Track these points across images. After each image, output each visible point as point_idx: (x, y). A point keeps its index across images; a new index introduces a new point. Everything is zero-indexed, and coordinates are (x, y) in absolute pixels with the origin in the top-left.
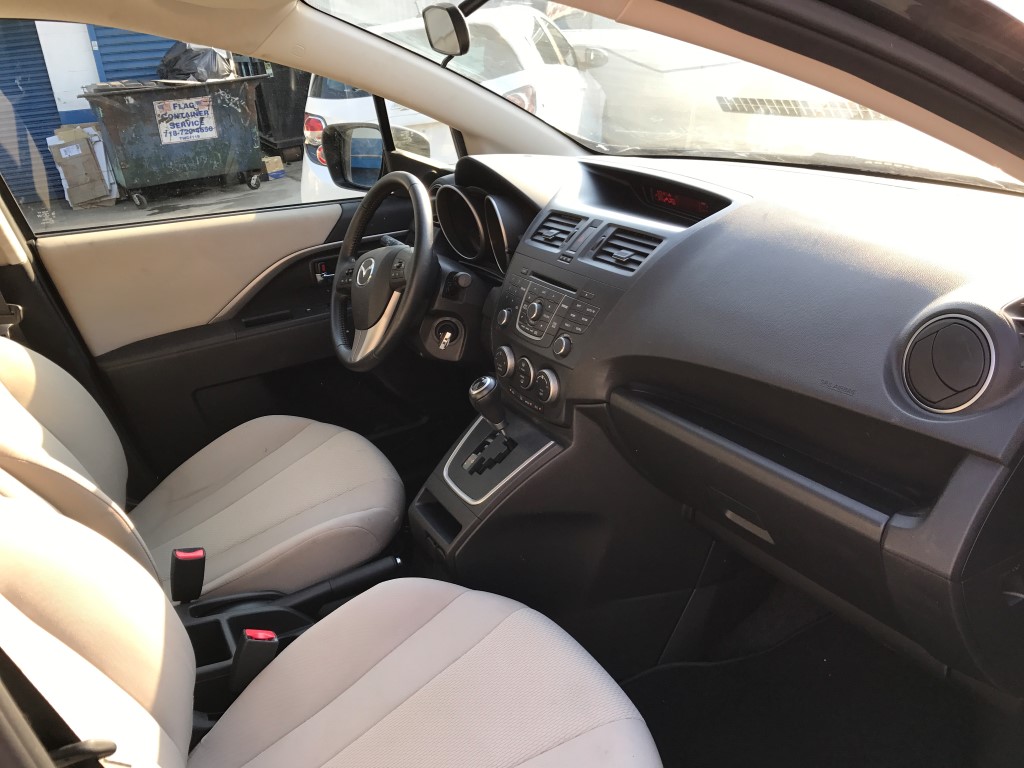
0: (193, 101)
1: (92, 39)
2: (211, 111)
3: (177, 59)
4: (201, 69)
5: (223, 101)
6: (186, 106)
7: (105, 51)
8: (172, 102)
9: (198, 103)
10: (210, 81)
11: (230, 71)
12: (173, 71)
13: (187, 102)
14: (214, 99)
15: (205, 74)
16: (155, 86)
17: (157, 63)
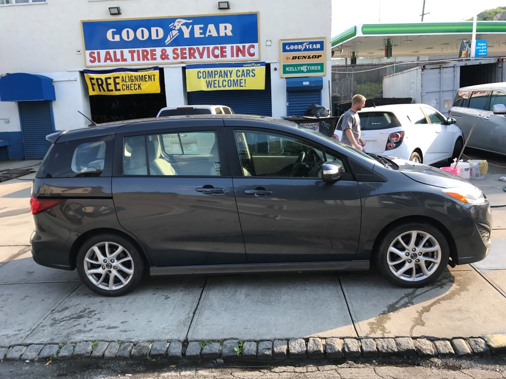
0: (313, 124)
1: (287, 102)
2: (318, 128)
3: (311, 110)
4: (319, 114)
5: (323, 125)
6: (310, 125)
7: (290, 105)
8: (306, 124)
9: (315, 125)
10: (320, 118)
11: (328, 114)
12: (309, 114)
13: (311, 124)
14: (320, 124)
15: (320, 115)
16: (302, 119)
17: (306, 110)
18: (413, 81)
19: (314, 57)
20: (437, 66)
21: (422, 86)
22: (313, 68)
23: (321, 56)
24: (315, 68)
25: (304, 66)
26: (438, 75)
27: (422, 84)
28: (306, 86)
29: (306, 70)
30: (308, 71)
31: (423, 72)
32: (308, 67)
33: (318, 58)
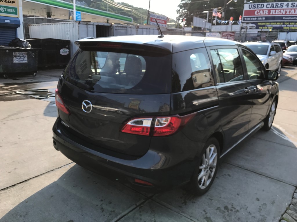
0: (23, 53)
2: (27, 56)
3: (17, 42)
5: (30, 54)
6: (21, 54)
8: (18, 53)
9: (24, 54)
13: (21, 53)
14: (28, 53)
16: (14, 48)
18: (68, 30)
19: (9, 2)
20: (85, 23)
21: (79, 34)
22: (9, 10)
23: (14, 2)
24: (11, 10)
25: (1, 8)
26: (86, 29)
27: (79, 32)
28: (7, 24)
29: (3, 11)
30: (5, 12)
31: (79, 26)
32: (5, 9)
33: (12, 3)
